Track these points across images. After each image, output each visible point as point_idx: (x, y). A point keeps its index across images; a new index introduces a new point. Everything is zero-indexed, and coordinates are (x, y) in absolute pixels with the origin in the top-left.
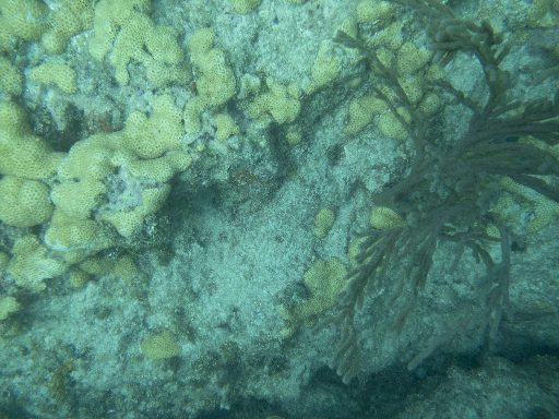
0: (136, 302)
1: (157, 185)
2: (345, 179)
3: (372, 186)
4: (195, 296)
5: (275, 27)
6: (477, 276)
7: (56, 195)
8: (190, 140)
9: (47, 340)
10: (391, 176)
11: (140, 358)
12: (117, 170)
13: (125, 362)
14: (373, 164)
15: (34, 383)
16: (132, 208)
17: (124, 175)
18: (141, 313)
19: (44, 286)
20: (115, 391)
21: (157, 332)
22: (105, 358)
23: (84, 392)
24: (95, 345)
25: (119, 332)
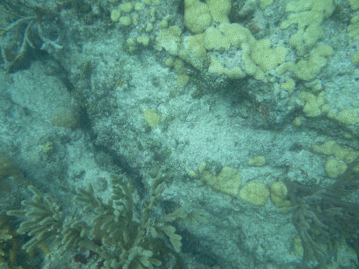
0: (168, 95)
1: (243, 71)
2: (286, 159)
3: (291, 175)
4: (184, 121)
5: (354, 81)
6: (272, 254)
7: (210, 30)
8: (273, 72)
9: (128, 65)
10: (303, 181)
11: (141, 112)
12: (239, 49)
13: (136, 106)
14: (303, 169)
15: (104, 72)
16: (225, 66)
17: (238, 53)
18: (163, 100)
19: (160, 49)
20: (119, 110)
21: (158, 112)
22: (134, 96)
23: (111, 96)
24: (138, 88)
25: (150, 95)
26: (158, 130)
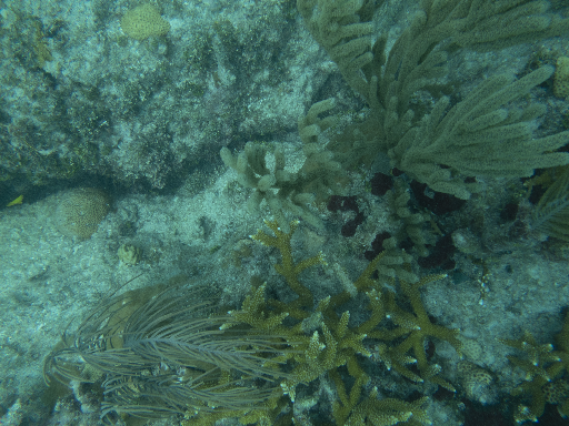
26: (175, 24)
